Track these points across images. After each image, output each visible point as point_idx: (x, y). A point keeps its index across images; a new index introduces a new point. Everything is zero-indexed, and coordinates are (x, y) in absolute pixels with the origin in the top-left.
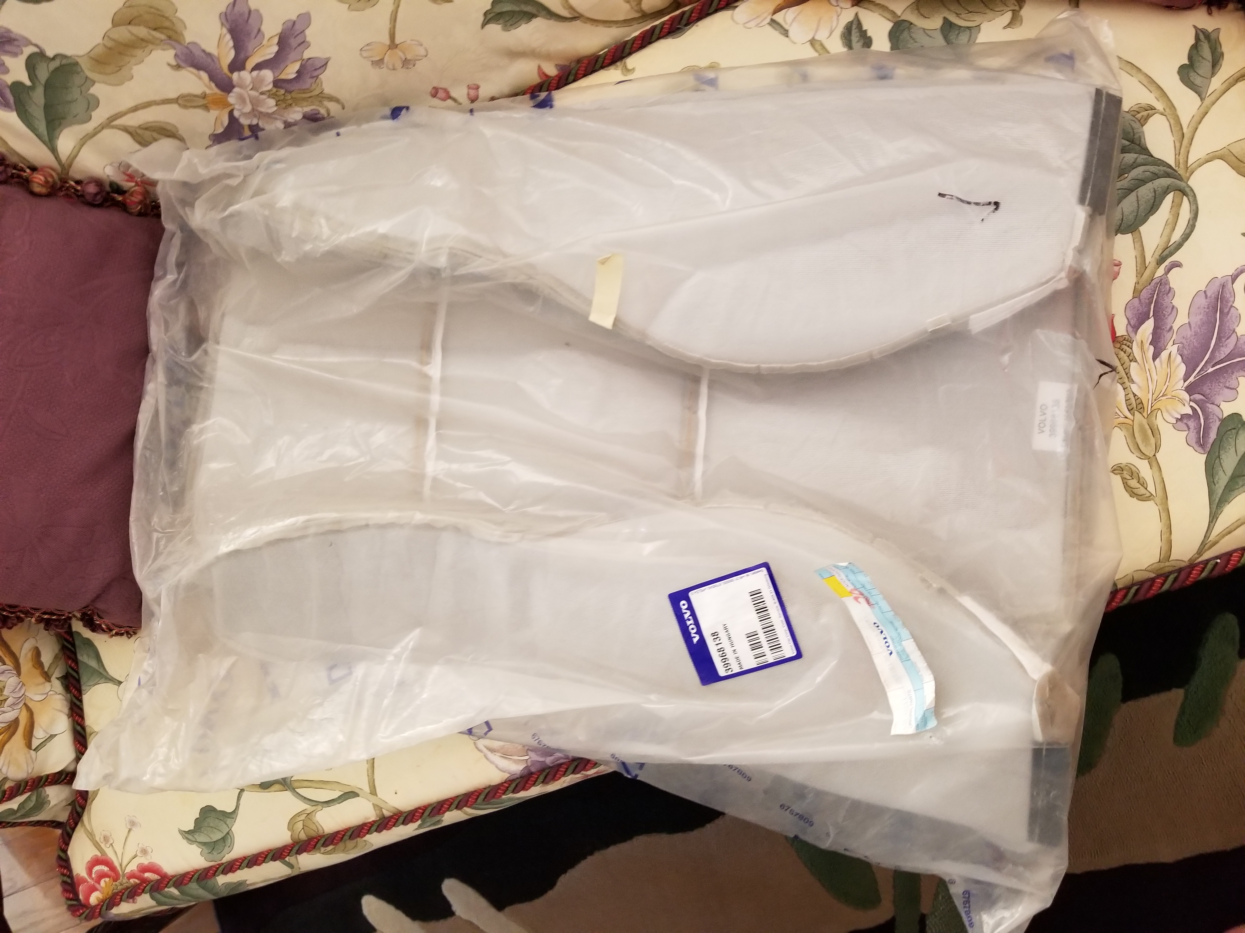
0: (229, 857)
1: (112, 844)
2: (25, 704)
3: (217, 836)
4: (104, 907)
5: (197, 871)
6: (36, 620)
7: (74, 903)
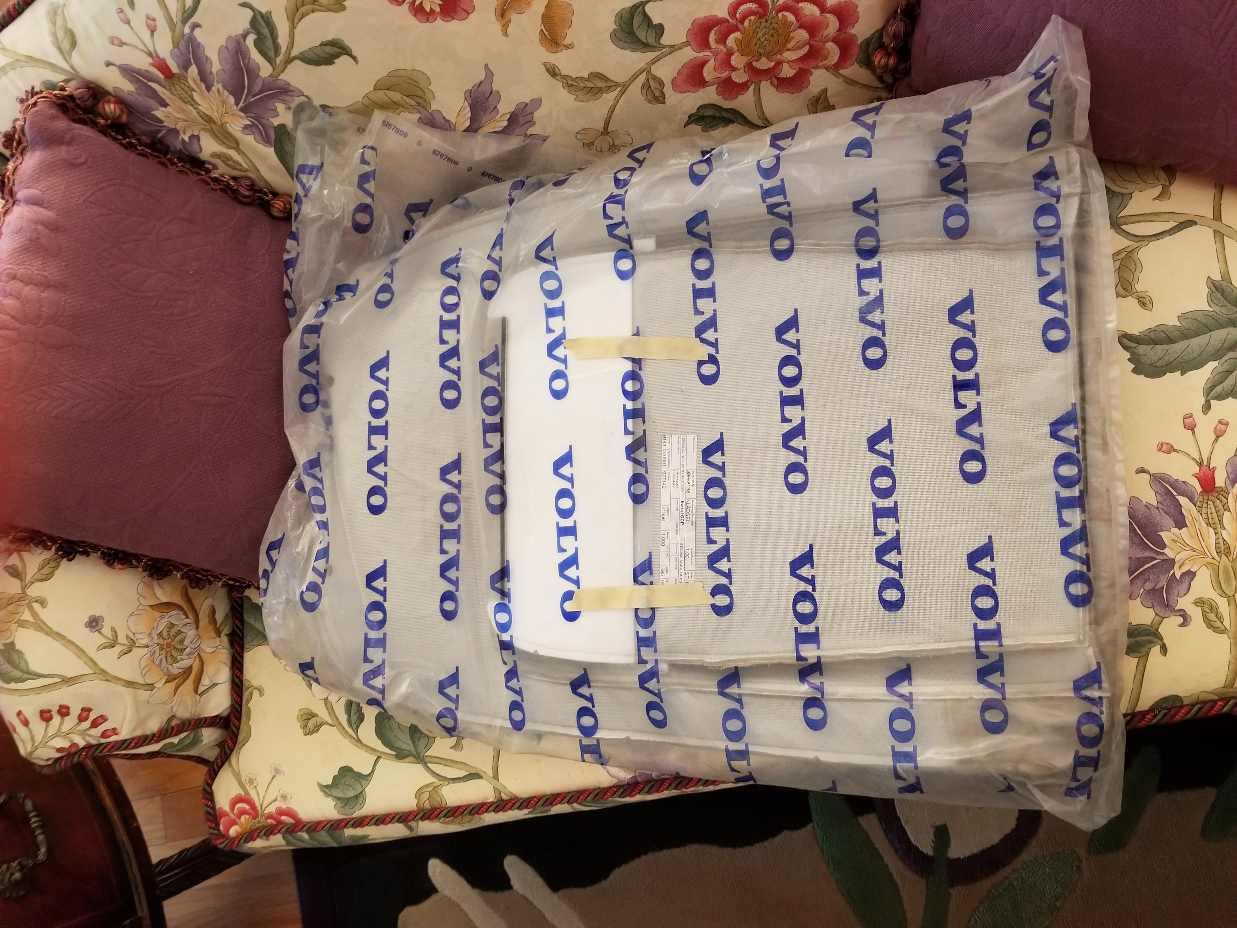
0: (358, 813)
1: (255, 787)
2: (199, 654)
3: (351, 793)
4: (242, 841)
5: (329, 821)
6: (222, 584)
7: (216, 832)
